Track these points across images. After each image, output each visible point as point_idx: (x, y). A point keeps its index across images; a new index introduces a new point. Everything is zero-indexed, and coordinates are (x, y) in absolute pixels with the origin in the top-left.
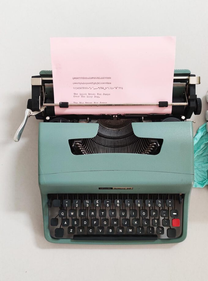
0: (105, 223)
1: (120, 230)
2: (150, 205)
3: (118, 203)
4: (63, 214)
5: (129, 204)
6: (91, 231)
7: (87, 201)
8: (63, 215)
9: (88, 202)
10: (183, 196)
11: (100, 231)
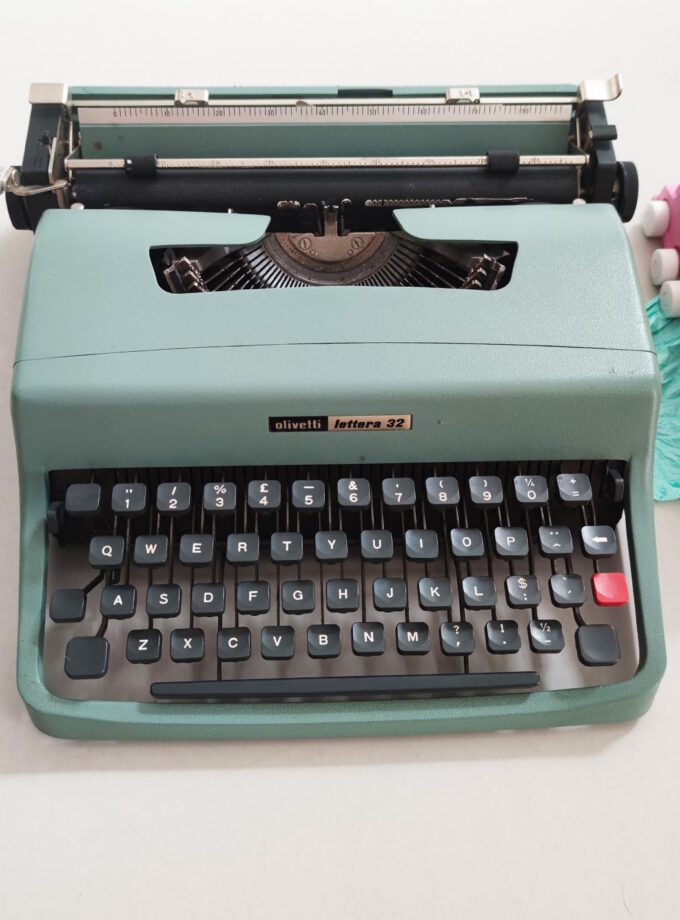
0: (297, 595)
1: (366, 634)
2: (490, 496)
3: (354, 491)
4: (107, 550)
5: (400, 494)
6: (233, 643)
7: (216, 487)
8: (109, 555)
9: (224, 491)
10: (623, 467)
11: (277, 644)
